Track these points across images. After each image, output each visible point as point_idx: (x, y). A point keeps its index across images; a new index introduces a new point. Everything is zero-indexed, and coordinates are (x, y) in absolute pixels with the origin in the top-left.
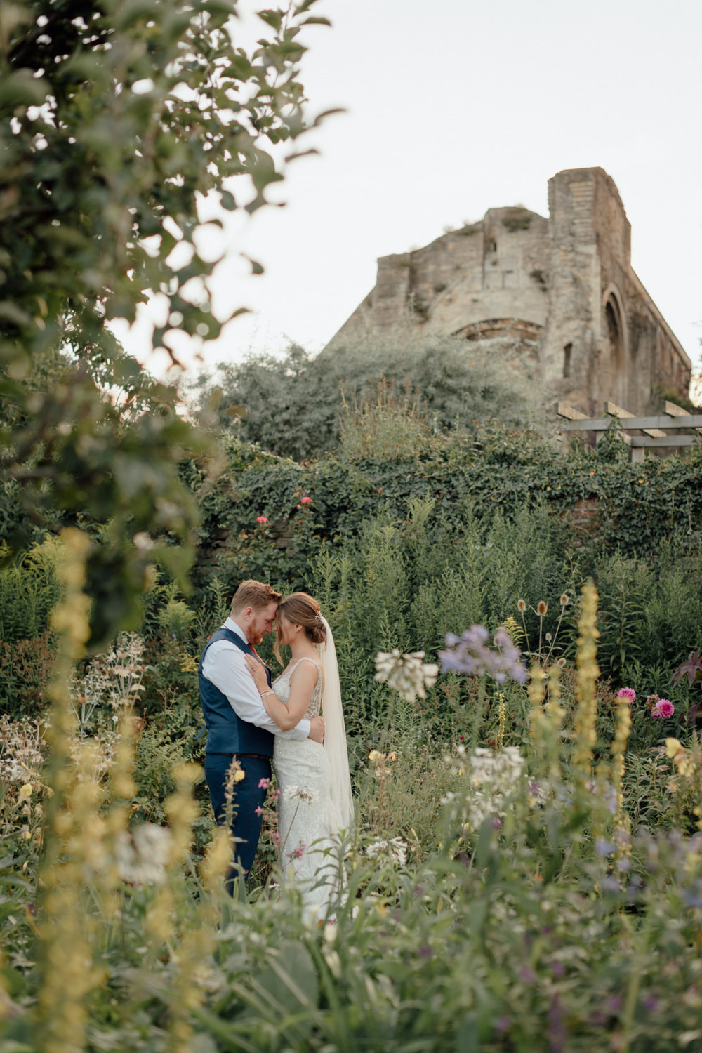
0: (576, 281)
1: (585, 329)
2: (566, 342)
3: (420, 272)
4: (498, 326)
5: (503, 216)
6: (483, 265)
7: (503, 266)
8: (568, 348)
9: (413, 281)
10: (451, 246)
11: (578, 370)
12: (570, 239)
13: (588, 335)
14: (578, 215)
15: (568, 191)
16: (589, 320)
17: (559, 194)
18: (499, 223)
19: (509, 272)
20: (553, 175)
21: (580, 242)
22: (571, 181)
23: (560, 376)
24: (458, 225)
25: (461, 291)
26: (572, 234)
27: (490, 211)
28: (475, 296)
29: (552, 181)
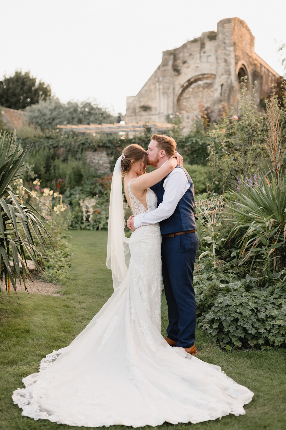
0: (226, 61)
1: (228, 78)
2: (221, 83)
3: (177, 56)
4: (205, 76)
5: (208, 34)
6: (200, 53)
7: (207, 54)
8: (222, 85)
9: (175, 59)
10: (189, 46)
11: (225, 94)
12: (224, 45)
13: (229, 81)
14: (227, 36)
15: (223, 27)
16: (230, 75)
17: (220, 28)
18: (206, 37)
19: (210, 56)
20: (218, 22)
21: (228, 46)
22: (225, 23)
23: (219, 96)
24: (192, 39)
25: (191, 63)
26: (225, 43)
27: (203, 33)
28: (197, 65)
29: (218, 23)
